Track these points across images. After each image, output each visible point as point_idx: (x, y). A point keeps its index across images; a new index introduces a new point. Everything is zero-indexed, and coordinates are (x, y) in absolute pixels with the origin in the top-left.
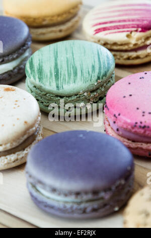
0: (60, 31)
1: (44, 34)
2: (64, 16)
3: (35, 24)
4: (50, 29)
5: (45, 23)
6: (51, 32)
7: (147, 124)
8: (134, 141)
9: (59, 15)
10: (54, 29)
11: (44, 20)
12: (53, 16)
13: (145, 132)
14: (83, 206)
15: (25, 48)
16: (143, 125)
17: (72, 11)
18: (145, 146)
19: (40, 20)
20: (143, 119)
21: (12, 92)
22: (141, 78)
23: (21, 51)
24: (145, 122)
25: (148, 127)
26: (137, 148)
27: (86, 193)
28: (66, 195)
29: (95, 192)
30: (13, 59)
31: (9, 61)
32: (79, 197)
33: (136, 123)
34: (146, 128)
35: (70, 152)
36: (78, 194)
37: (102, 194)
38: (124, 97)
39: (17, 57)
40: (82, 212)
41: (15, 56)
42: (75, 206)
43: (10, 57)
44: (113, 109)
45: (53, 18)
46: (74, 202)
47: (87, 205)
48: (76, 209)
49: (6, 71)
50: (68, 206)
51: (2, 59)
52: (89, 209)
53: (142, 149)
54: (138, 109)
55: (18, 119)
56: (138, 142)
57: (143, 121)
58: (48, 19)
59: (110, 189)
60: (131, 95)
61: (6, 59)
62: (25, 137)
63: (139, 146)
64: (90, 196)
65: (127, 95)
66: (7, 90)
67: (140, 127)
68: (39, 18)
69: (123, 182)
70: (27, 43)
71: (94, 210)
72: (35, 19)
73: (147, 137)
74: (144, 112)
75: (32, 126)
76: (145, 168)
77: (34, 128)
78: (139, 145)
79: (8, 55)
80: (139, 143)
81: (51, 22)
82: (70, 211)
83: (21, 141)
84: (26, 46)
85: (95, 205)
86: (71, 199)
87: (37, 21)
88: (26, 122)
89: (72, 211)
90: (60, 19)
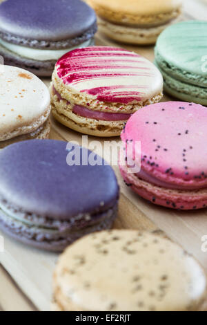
0: (142, 36)
1: (121, 33)
2: (150, 19)
3: (113, 19)
4: (129, 30)
5: (124, 21)
6: (130, 33)
7: (156, 162)
8: (140, 178)
9: (143, 16)
10: (134, 31)
11: (124, 17)
12: (136, 16)
13: (152, 170)
14: (33, 230)
15: (80, 39)
16: (151, 161)
17: (161, 16)
18: (150, 187)
19: (119, 16)
20: (154, 154)
21: (26, 80)
22: (180, 108)
23: (74, 41)
24: (156, 158)
25: (157, 166)
26: (141, 188)
27: (39, 216)
28: (16, 211)
29: (49, 219)
30: (62, 48)
31: (55, 49)
32: (29, 217)
33: (145, 157)
34: (155, 167)
35: (44, 163)
36: (29, 214)
37: (57, 224)
38: (147, 123)
39: (67, 47)
40: (30, 237)
41: (64, 45)
42: (24, 228)
43: (58, 45)
44: (128, 132)
45: (135, 18)
46: (24, 223)
47: (38, 231)
48: (25, 232)
49: (49, 59)
50: (17, 225)
51: (47, 44)
52: (39, 237)
53: (145, 189)
54: (154, 140)
55: (12, 110)
56: (144, 180)
57: (154, 157)
58: (129, 17)
59: (69, 221)
60: (155, 123)
61: (53, 45)
62: (15, 134)
63: (144, 186)
64: (42, 221)
65: (151, 122)
66: (23, 75)
67: (149, 163)
68: (118, 13)
69: (88, 218)
70: (86, 34)
71: (45, 240)
72: (114, 13)
73: (154, 177)
74: (159, 147)
75: (27, 124)
76: (143, 215)
77: (30, 127)
78: (144, 184)
79: (57, 41)
80: (144, 182)
81: (132, 22)
82: (18, 231)
83: (8, 137)
84: (84, 37)
85: (48, 234)
86: (21, 217)
87: (116, 16)
88: (20, 116)
89: (20, 233)
90: (143, 21)
